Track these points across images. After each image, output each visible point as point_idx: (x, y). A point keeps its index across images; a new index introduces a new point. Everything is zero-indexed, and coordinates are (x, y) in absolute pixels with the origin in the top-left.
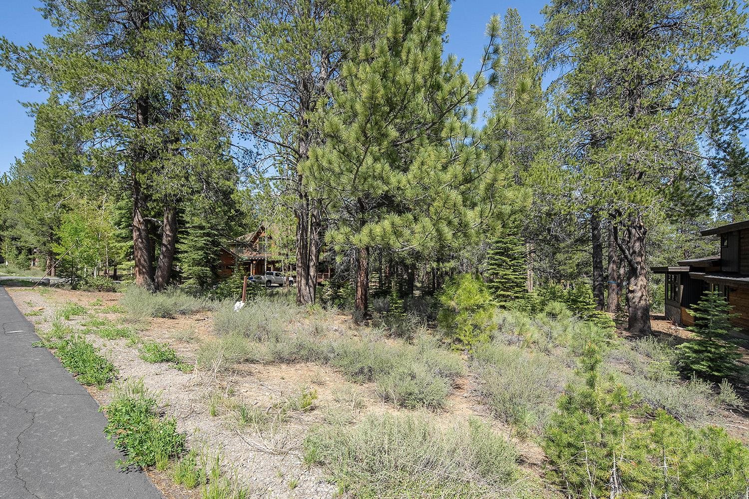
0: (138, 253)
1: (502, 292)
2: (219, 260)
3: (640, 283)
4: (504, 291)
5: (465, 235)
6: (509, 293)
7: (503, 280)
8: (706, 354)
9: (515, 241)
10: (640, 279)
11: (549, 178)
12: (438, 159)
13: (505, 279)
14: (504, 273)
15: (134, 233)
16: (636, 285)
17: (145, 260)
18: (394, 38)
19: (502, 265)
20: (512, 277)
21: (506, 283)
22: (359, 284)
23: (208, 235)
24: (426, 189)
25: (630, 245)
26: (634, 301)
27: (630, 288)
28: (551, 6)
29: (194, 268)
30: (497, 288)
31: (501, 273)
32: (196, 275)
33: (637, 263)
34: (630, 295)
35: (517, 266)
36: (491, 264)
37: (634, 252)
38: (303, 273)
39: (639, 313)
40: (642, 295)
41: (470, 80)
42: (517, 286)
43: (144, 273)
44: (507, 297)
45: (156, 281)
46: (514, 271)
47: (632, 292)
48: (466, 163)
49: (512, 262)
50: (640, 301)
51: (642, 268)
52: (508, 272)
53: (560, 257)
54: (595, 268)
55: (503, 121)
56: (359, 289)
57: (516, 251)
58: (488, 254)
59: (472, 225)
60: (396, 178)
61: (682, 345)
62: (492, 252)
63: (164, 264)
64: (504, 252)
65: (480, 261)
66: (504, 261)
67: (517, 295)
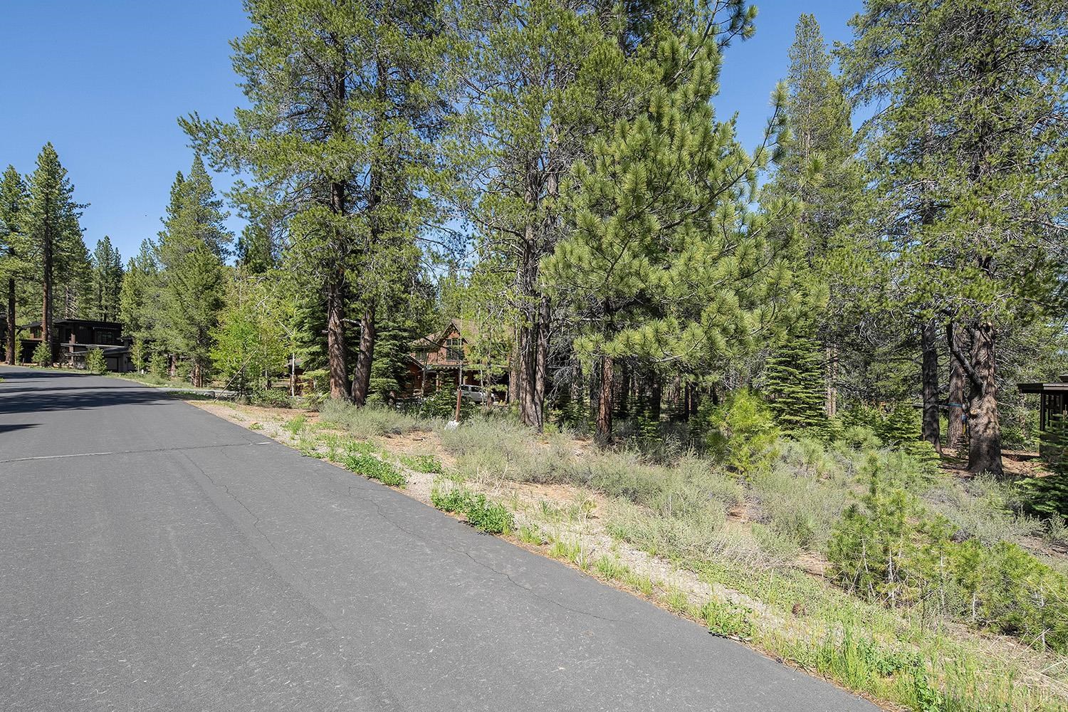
0: (334, 361)
1: (787, 417)
2: (407, 369)
3: (986, 405)
4: (791, 415)
5: (741, 342)
6: (798, 418)
7: (789, 400)
8: (1053, 492)
9: (808, 345)
10: (986, 399)
11: (854, 266)
12: (708, 251)
13: (792, 398)
14: (791, 390)
15: (330, 338)
16: (980, 408)
17: (341, 371)
18: (658, 113)
19: (788, 379)
20: (803, 395)
21: (793, 404)
22: (602, 401)
23: (395, 337)
24: (691, 287)
25: (973, 352)
26: (977, 429)
27: (972, 412)
28: (864, 13)
29: (378, 380)
30: (781, 411)
31: (786, 390)
32: (380, 388)
33: (982, 378)
34: (972, 421)
35: (810, 381)
36: (772, 378)
37: (978, 363)
38: (528, 387)
39: (984, 446)
40: (989, 422)
41: (749, 156)
42: (810, 408)
43: (340, 385)
44: (794, 424)
45: (353, 395)
46: (806, 388)
47: (975, 417)
48: (743, 257)
49: (803, 375)
50: (985, 429)
51: (989, 385)
52: (796, 389)
53: (877, 367)
54: (927, 384)
55: (790, 205)
56: (603, 407)
57: (809, 360)
58: (767, 363)
59: (749, 331)
60: (656, 275)
61: (1025, 481)
62: (774, 360)
63: (362, 374)
64: (792, 361)
65: (755, 372)
66: (791, 374)
67: (809, 421)
